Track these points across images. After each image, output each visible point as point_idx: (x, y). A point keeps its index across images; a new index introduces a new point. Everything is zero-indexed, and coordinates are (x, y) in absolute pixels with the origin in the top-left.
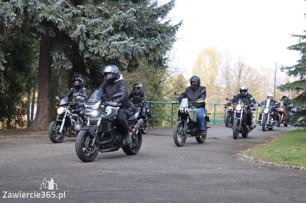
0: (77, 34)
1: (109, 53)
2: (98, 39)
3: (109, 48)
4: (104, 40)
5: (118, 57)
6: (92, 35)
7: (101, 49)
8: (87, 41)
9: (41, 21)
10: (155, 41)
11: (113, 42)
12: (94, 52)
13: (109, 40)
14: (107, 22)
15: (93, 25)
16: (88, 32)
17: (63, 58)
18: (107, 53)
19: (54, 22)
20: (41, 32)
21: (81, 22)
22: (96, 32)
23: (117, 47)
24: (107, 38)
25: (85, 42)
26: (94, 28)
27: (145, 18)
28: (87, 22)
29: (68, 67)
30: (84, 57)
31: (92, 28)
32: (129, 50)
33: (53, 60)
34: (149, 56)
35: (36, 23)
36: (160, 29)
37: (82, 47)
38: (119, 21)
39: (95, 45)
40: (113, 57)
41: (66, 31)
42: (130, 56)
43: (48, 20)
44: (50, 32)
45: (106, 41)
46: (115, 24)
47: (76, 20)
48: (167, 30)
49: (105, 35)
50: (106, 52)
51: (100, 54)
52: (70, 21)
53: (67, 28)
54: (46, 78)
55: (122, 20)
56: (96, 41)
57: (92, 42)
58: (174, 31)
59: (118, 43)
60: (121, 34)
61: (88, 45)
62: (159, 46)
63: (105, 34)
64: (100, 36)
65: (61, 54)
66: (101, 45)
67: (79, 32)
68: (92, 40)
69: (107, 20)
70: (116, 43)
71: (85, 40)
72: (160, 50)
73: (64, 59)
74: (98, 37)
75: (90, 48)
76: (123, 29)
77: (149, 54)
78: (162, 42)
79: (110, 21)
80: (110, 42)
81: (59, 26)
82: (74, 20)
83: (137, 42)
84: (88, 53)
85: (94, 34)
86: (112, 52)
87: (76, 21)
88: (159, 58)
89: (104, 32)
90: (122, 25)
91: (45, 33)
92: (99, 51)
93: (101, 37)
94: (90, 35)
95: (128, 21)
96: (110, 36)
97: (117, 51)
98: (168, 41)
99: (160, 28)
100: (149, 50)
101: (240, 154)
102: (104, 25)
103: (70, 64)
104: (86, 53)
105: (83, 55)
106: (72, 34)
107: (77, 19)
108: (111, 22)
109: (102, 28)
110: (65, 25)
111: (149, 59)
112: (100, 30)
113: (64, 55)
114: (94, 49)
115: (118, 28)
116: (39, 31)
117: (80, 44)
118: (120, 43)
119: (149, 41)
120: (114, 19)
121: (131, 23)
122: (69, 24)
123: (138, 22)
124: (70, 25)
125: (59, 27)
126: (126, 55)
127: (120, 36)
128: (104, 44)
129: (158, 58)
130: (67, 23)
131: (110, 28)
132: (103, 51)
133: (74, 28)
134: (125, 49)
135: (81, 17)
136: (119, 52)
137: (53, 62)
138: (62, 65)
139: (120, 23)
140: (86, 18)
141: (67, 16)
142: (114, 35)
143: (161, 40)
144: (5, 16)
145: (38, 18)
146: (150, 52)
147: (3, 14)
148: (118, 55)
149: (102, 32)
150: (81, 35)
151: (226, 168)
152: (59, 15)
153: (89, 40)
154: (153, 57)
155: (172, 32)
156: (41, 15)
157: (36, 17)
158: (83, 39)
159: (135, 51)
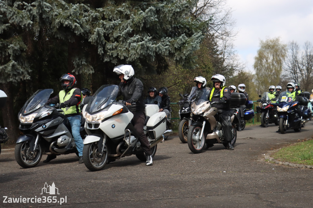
1: (128, 55)
2: (118, 42)
3: (129, 50)
4: (123, 42)
6: (112, 38)
7: (121, 51)
8: (106, 46)
10: (180, 40)
11: (132, 43)
12: (112, 55)
13: (128, 42)
14: (126, 23)
15: (112, 28)
16: (108, 35)
18: (127, 56)
19: (71, 27)
20: (59, 38)
21: (100, 25)
22: (115, 35)
23: (136, 49)
24: (127, 40)
25: (104, 46)
26: (113, 30)
28: (106, 25)
29: (90, 72)
31: (111, 31)
32: (151, 51)
33: (74, 66)
34: (175, 55)
35: (54, 29)
36: (188, 27)
37: (101, 51)
38: (139, 22)
39: (114, 48)
41: (86, 35)
42: (153, 57)
43: (64, 26)
44: (69, 37)
45: (126, 43)
46: (136, 25)
48: (197, 27)
51: (119, 56)
52: (90, 25)
53: (87, 32)
55: (142, 20)
56: (115, 44)
58: (204, 27)
59: (137, 44)
60: (143, 35)
61: (107, 48)
62: (185, 45)
63: (124, 36)
64: (119, 39)
65: (82, 59)
66: (120, 47)
67: (96, 36)
68: (111, 44)
69: (126, 21)
70: (135, 44)
71: (104, 44)
72: (186, 49)
73: (84, 64)
75: (109, 51)
76: (144, 29)
78: (187, 40)
79: (128, 22)
80: (130, 44)
81: (76, 31)
82: (93, 23)
83: (162, 42)
85: (114, 37)
86: (132, 54)
87: (95, 25)
89: (123, 33)
91: (64, 39)
92: (118, 53)
94: (110, 38)
95: (149, 21)
96: (129, 38)
97: (135, 53)
98: (194, 38)
99: (189, 25)
100: (174, 50)
101: (264, 154)
102: (123, 26)
103: (92, 69)
104: (106, 57)
105: (103, 60)
106: (90, 38)
107: (96, 23)
108: (130, 22)
109: (121, 30)
110: (84, 30)
111: (175, 59)
112: (119, 32)
113: (84, 60)
114: (113, 52)
115: (139, 28)
116: (57, 37)
117: (99, 48)
118: (139, 45)
119: (174, 40)
120: (133, 20)
122: (88, 29)
123: (161, 21)
124: (90, 30)
125: (76, 32)
126: (149, 56)
127: (139, 37)
128: (123, 46)
129: (184, 57)
130: (86, 28)
131: (128, 29)
132: (122, 54)
133: (93, 32)
135: (101, 19)
136: (138, 54)
137: (74, 68)
138: (83, 70)
139: (141, 24)
140: (106, 20)
141: (84, 21)
142: (133, 36)
143: (187, 38)
144: (22, 24)
145: (55, 24)
146: (175, 51)
147: (19, 22)
148: (137, 56)
149: (121, 34)
150: (99, 39)
151: (232, 171)
152: (77, 20)
153: (108, 43)
154: (179, 56)
155: (202, 28)
156: (57, 21)
157: (53, 23)
158: (102, 42)
159: (159, 51)
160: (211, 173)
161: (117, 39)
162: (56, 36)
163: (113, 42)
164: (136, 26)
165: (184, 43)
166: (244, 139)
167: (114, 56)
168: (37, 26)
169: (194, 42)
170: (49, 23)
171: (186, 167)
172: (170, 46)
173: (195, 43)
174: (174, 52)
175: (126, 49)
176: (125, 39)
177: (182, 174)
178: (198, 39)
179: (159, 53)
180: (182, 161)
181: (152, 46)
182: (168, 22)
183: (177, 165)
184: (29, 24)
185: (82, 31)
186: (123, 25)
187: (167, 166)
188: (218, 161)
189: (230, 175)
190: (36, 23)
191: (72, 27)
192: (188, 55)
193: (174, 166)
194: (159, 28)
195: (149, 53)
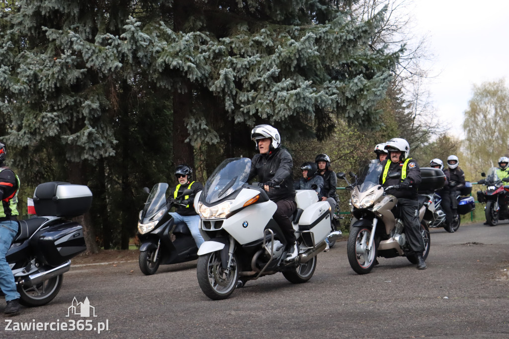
0: (220, 85)
1: (274, 111)
2: (256, 90)
3: (275, 103)
4: (265, 91)
5: (289, 116)
6: (246, 85)
7: (261, 105)
8: (238, 95)
9: (160, 70)
10: (355, 85)
11: (279, 92)
12: (248, 112)
13: (273, 90)
14: (268, 60)
15: (246, 68)
16: (240, 79)
17: (204, 126)
18: (271, 113)
19: (181, 70)
20: (163, 87)
21: (227, 64)
22: (252, 79)
23: (286, 101)
24: (271, 87)
25: (234, 98)
26: (248, 72)
27: (335, 47)
28: (237, 63)
29: (213, 141)
30: (236, 122)
31: (245, 73)
32: (309, 104)
33: (188, 132)
34: (346, 110)
35: (155, 74)
36: (366, 63)
37: (230, 105)
38: (290, 58)
39: (251, 100)
40: (281, 118)
41: (205, 81)
42: (311, 113)
43: (171, 67)
44: (178, 86)
45: (269, 92)
46: (284, 62)
47: (219, 63)
48: (380, 63)
49: (267, 83)
50: (268, 110)
51: (259, 114)
52: (210, 64)
53: (206, 77)
54: (185, 161)
55: (295, 55)
56: (252, 94)
57: (246, 96)
58: (392, 63)
59: (288, 94)
60: (295, 78)
61: (240, 101)
62: (362, 92)
63: (267, 81)
64: (259, 85)
65: (200, 121)
66: (260, 99)
67: (222, 82)
68: (246, 93)
69: (268, 57)
70: (284, 93)
71: (234, 93)
72: (364, 98)
73: (204, 129)
74: (257, 86)
75: (242, 106)
76: (297, 69)
77: (346, 106)
78: (366, 84)
79: (273, 58)
80: (276, 93)
81: (190, 74)
82: (215, 62)
83: (325, 89)
84: (240, 115)
85: (250, 82)
86: (279, 109)
87: (219, 65)
88: (363, 112)
89: (265, 76)
90: (295, 62)
91: (170, 88)
92: (258, 109)
93: (260, 87)
94: (243, 84)
95: (306, 55)
96: (275, 83)
97: (286, 107)
98: (377, 81)
99: (367, 60)
100: (345, 101)
101: (505, 270)
102: (265, 65)
103: (216, 136)
104: (238, 115)
105: (233, 120)
106: (213, 86)
107: (221, 61)
108: (276, 59)
109: (262, 71)
110: (201, 73)
111: (347, 115)
112: (258, 74)
113: (204, 122)
114: (249, 107)
115: (290, 68)
116: (160, 86)
117: (226, 101)
118: (291, 94)
119: (344, 85)
120: (280, 54)
121: (311, 59)
122: (207, 70)
123: (324, 54)
124: (211, 72)
125: (190, 77)
126: (306, 111)
127: (291, 81)
128: (265, 97)
129: (361, 113)
130: (205, 70)
131: (272, 70)
132: (264, 109)
133: (216, 75)
134: (300, 103)
135: (227, 56)
136: (290, 109)
137: (189, 134)
138: (203, 139)
139: (292, 60)
140: (235, 57)
141: (202, 58)
142: (281, 80)
143: (365, 81)
144: (106, 68)
145: (157, 65)
146: (347, 103)
147: (102, 65)
148: (288, 113)
149: (261, 77)
150: (227, 86)
151: (458, 297)
152: (190, 57)
153: (241, 92)
154: (353, 111)
155: (389, 65)
156: (160, 60)
157: (154, 64)
158: (231, 92)
159: (321, 104)
160: (422, 299)
161: (254, 86)
162: (158, 85)
163: (248, 91)
164: (283, 65)
165: (361, 90)
166: (464, 244)
167: (251, 114)
168: (129, 71)
169: (379, 86)
170: (147, 64)
171: (378, 291)
172: (338, 94)
173: (380, 88)
174: (345, 104)
175: (270, 101)
176: (268, 86)
177: (376, 301)
178: (384, 82)
179: (322, 106)
180: (369, 281)
181: (310, 95)
182: (335, 57)
183: (363, 287)
184: (117, 67)
185: (200, 75)
186: (264, 63)
187: (346, 288)
188: (429, 280)
189: (457, 304)
190: (126, 66)
191: (183, 69)
192: (368, 109)
193: (359, 289)
194: (320, 67)
195: (305, 107)
